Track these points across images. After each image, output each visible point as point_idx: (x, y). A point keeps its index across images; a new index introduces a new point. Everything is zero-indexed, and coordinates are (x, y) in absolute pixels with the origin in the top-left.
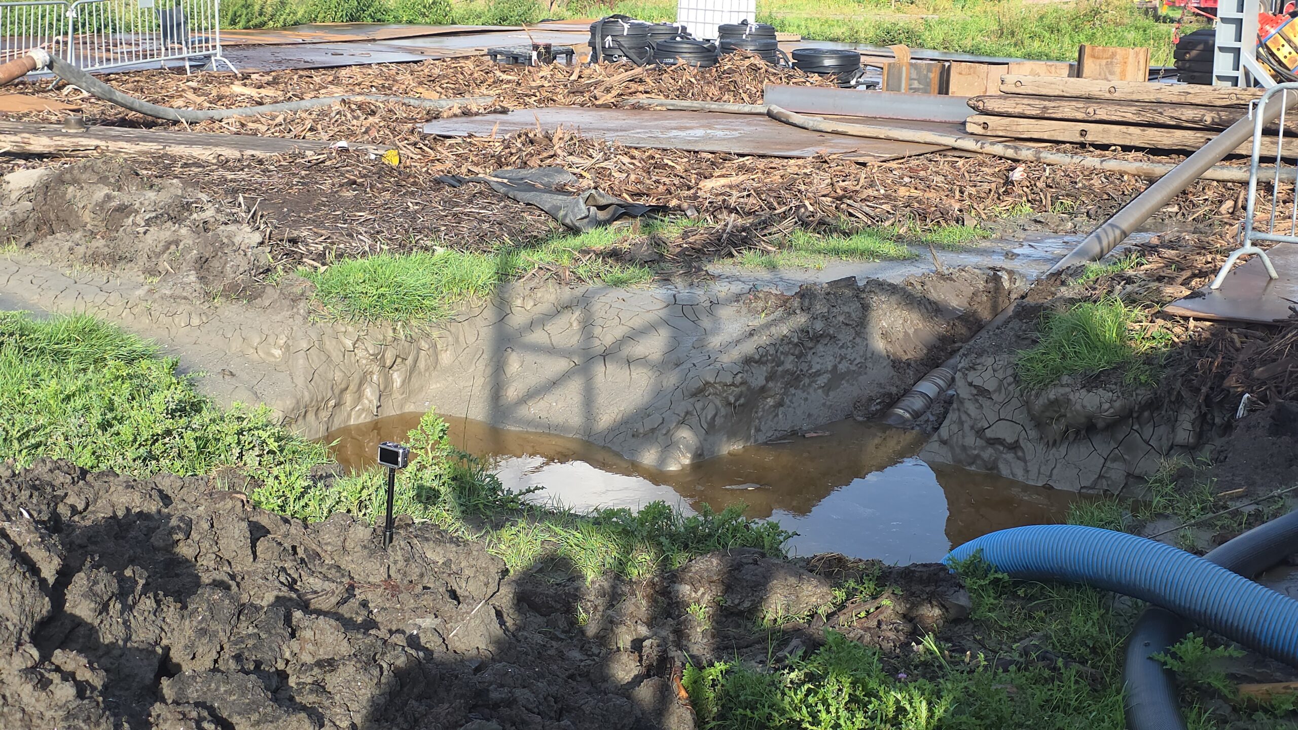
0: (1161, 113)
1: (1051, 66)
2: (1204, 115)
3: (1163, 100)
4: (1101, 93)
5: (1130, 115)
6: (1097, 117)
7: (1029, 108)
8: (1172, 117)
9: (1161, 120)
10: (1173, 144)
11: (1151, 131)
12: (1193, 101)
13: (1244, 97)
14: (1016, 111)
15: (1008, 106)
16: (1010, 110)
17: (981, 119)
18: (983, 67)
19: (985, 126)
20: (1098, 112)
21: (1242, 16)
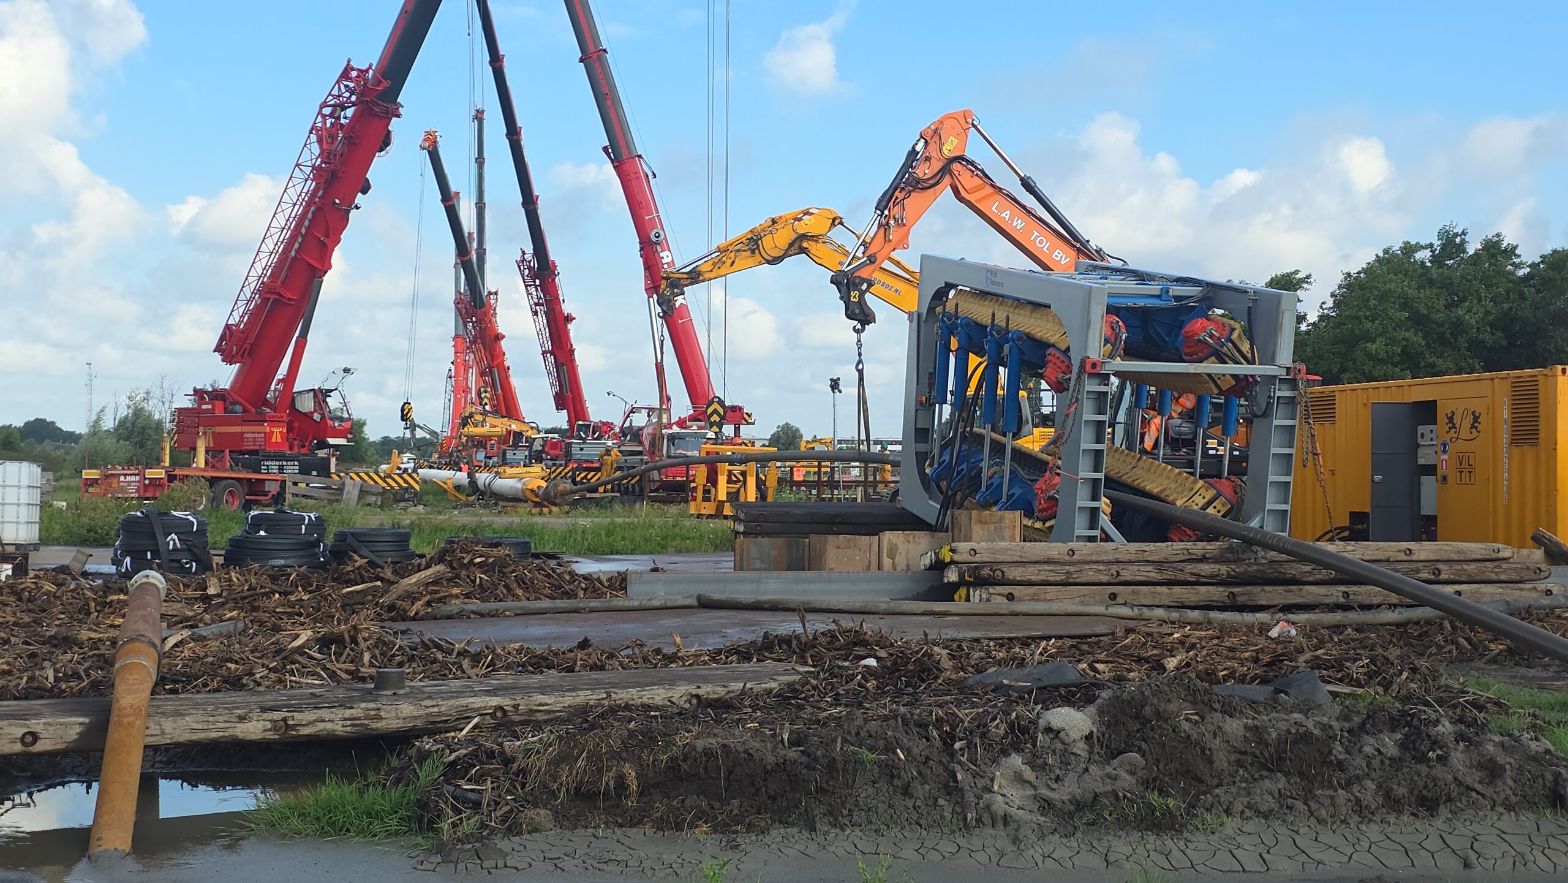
14: (1040, 578)
15: (1031, 573)
16: (1033, 578)
17: (1006, 589)
18: (865, 540)
19: (1010, 597)
20: (1122, 574)
21: (1100, 476)
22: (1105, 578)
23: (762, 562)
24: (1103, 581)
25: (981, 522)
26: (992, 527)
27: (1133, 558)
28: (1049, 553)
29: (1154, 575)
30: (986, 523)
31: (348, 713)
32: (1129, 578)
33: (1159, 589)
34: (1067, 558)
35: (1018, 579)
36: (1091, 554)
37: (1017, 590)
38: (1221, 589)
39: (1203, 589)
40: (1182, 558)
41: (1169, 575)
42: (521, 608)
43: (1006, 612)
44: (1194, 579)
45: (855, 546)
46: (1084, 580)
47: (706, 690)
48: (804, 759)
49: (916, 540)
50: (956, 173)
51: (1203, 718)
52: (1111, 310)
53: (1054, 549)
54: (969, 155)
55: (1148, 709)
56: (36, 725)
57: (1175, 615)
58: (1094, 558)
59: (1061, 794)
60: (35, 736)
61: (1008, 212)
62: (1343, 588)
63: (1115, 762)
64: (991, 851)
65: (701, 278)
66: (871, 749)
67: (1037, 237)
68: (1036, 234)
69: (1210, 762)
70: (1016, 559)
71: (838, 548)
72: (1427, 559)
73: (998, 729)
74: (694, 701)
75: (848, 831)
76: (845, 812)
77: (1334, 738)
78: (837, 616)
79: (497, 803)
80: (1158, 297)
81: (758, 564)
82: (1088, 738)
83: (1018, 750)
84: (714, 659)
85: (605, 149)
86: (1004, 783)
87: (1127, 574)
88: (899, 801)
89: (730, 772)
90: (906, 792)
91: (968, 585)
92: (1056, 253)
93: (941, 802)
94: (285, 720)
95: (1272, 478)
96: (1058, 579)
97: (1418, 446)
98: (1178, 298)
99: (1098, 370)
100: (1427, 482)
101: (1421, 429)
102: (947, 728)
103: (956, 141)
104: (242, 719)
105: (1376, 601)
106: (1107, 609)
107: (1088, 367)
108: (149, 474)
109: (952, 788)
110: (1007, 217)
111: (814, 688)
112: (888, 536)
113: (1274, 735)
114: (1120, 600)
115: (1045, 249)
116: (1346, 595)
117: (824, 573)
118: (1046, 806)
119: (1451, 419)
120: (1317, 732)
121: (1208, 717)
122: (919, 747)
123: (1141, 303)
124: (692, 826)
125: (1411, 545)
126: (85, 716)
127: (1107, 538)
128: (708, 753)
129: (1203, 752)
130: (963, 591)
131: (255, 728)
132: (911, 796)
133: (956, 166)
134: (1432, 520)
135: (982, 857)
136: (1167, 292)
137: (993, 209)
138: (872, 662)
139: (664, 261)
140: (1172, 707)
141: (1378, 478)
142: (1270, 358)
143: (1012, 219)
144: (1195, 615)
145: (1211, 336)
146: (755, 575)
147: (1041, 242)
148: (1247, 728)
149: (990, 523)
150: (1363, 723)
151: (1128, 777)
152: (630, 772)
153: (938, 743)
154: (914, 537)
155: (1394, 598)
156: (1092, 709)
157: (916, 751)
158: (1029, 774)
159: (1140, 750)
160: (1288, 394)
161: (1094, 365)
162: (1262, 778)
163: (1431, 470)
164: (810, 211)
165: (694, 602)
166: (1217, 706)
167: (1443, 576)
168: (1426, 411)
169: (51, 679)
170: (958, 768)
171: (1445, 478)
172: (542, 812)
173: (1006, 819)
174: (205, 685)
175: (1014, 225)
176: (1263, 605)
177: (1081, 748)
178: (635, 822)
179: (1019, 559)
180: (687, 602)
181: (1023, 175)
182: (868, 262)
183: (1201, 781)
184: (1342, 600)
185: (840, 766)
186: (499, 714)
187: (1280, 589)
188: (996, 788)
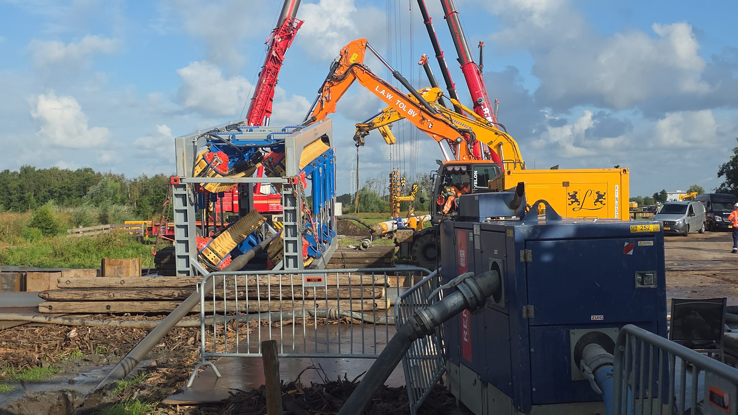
0: (151, 293)
1: (86, 271)
2: (174, 292)
3: (151, 286)
4: (115, 284)
5: (133, 295)
6: (115, 298)
7: (76, 295)
8: (156, 295)
9: (151, 297)
10: (159, 309)
11: (146, 304)
12: (167, 285)
13: (193, 281)
21: (188, 239)
22: (105, 298)
23: (8, 286)
28: (110, 282)
30: (113, 265)
32: (120, 298)
33: (135, 303)
34: (120, 285)
35: (56, 298)
49: (90, 273)
50: (355, 72)
61: (384, 91)
68: (399, 101)
85: (458, 60)
92: (410, 111)
103: (357, 55)
110: (383, 94)
115: (404, 109)
133: (355, 68)
137: (376, 89)
143: (386, 94)
147: (402, 105)
160: (289, 193)
164: (426, 89)
175: (387, 97)
181: (393, 71)
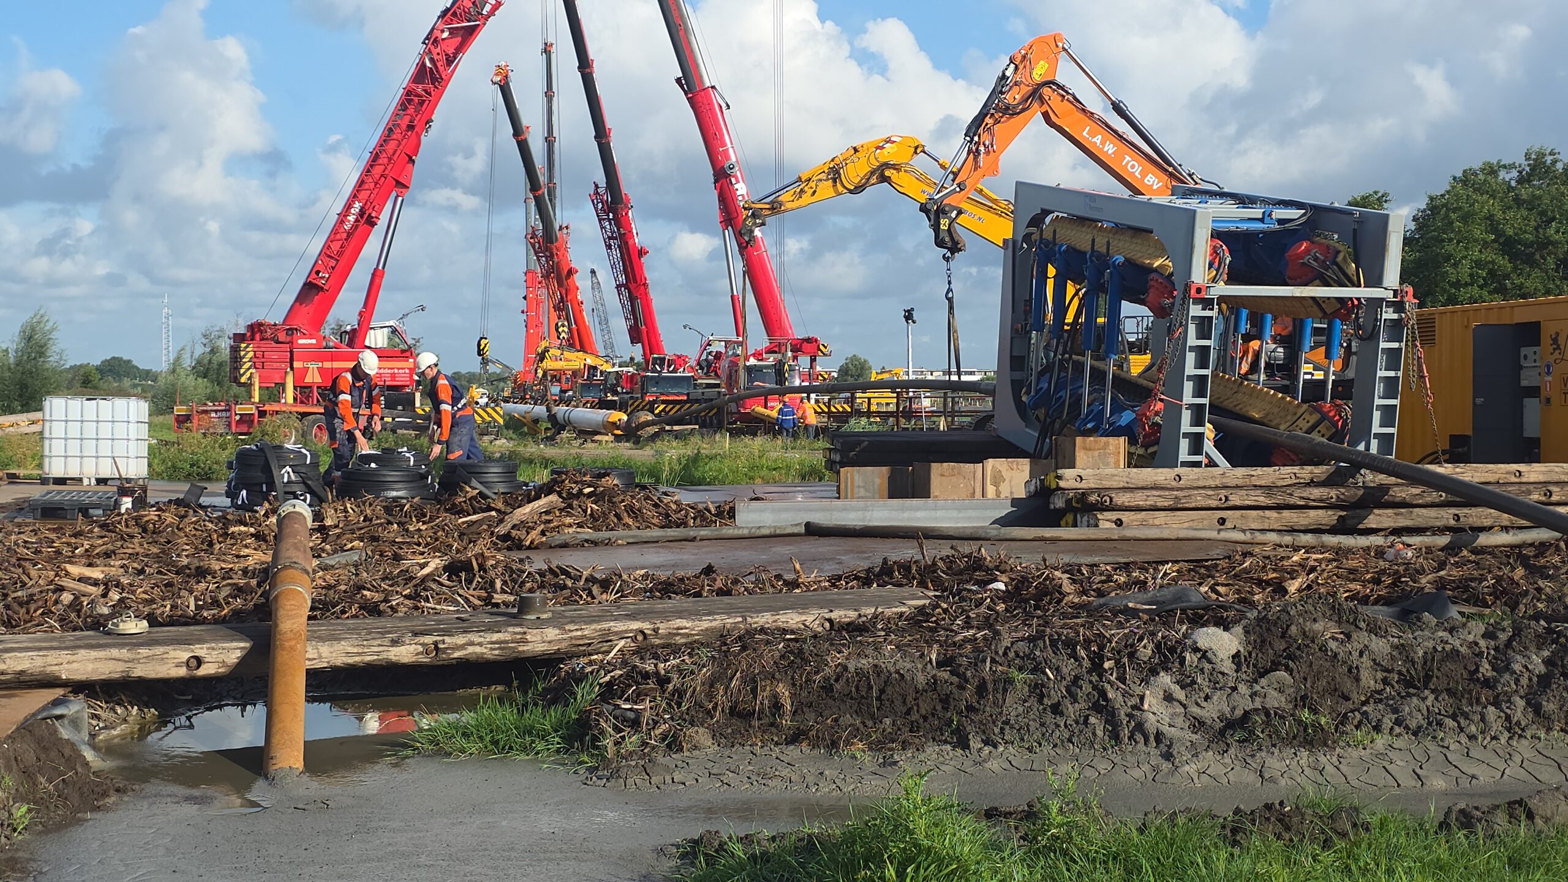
2: (1329, 493)
14: (1148, 503)
15: (1138, 499)
16: (1141, 503)
17: (1114, 515)
18: (969, 467)
19: (1119, 523)
20: (1230, 498)
21: (1205, 401)
22: (1214, 503)
23: (866, 490)
24: (1212, 506)
25: (1085, 448)
26: (1096, 453)
27: (1240, 482)
28: (1155, 478)
29: (1263, 500)
30: (1090, 449)
31: (496, 637)
32: (1238, 503)
33: (1268, 513)
34: (1174, 484)
35: (1127, 504)
36: (1198, 479)
37: (1125, 516)
38: (1330, 512)
39: (1312, 513)
40: (1290, 483)
41: (1279, 499)
42: (633, 537)
43: (1116, 537)
44: (1303, 503)
45: (959, 473)
46: (1193, 505)
47: (839, 615)
48: (955, 679)
49: (1020, 467)
50: (1047, 98)
51: (1348, 636)
52: (1216, 235)
53: (1162, 475)
54: (1060, 79)
55: (1293, 628)
56: (201, 650)
57: (1287, 539)
58: (1201, 483)
59: (1212, 710)
60: (199, 661)
61: (1100, 137)
62: (1454, 511)
63: (1263, 681)
64: (1146, 767)
65: (783, 208)
66: (1021, 669)
67: (1128, 162)
68: (1128, 158)
69: (1357, 680)
70: (1121, 485)
71: (942, 475)
72: (1537, 480)
73: (1146, 650)
74: (827, 625)
75: (1001, 749)
76: (997, 730)
77: (1480, 654)
78: (954, 542)
79: (656, 723)
80: (1262, 220)
81: (862, 492)
82: (1236, 656)
83: (1166, 669)
84: (834, 585)
85: (678, 81)
86: (1154, 701)
87: (1235, 500)
88: (1049, 718)
89: (882, 691)
90: (1056, 709)
91: (1075, 511)
92: (1148, 178)
93: (1092, 720)
94: (436, 644)
95: (1378, 401)
96: (1166, 504)
97: (1521, 367)
98: (1281, 221)
99: (1204, 295)
100: (1531, 405)
101: (1524, 351)
102: (1094, 648)
103: (1047, 65)
104: (395, 643)
105: (1487, 523)
106: (1219, 533)
107: (1193, 291)
108: (240, 409)
109: (1102, 706)
110: (1098, 143)
111: (945, 611)
112: (990, 463)
113: (1421, 653)
114: (1229, 525)
115: (1137, 174)
116: (1457, 518)
117: (930, 501)
118: (1198, 724)
119: (1555, 340)
120: (1463, 650)
121: (1354, 636)
122: (1069, 667)
123: (1244, 226)
124: (848, 743)
125: (1522, 467)
126: (246, 642)
127: (1212, 464)
128: (859, 672)
129: (1350, 671)
130: (1070, 517)
131: (406, 653)
132: (1062, 714)
133: (1046, 91)
134: (1535, 442)
135: (1137, 773)
136: (1270, 215)
137: (1085, 134)
138: (1001, 586)
139: (738, 193)
140: (1318, 627)
141: (1479, 401)
142: (1376, 281)
143: (1103, 143)
144: (1308, 539)
145: (1316, 259)
146: (862, 504)
147: (1133, 167)
148: (1395, 647)
149: (1094, 450)
150: (1510, 641)
151: (1275, 694)
152: (783, 691)
153: (1086, 663)
154: (1017, 464)
155: (1505, 518)
156: (1238, 629)
157: (1065, 670)
158: (1179, 694)
159: (1288, 669)
160: (1395, 316)
161: (1199, 290)
162: (1409, 695)
163: (1534, 392)
164: (892, 139)
165: (802, 530)
166: (1362, 625)
167: (1554, 498)
168: (1530, 333)
169: (192, 607)
170: (1108, 687)
171: (1548, 400)
172: (701, 730)
173: (1159, 737)
174: (343, 612)
175: (1105, 149)
176: (1372, 529)
177: (1228, 667)
178: (794, 739)
179: (1126, 485)
180: (796, 530)
181: (1114, 99)
182: (958, 189)
183: (1347, 699)
184: (1452, 522)
185: (990, 686)
186: (640, 638)
187: (1390, 511)
188: (1146, 707)
